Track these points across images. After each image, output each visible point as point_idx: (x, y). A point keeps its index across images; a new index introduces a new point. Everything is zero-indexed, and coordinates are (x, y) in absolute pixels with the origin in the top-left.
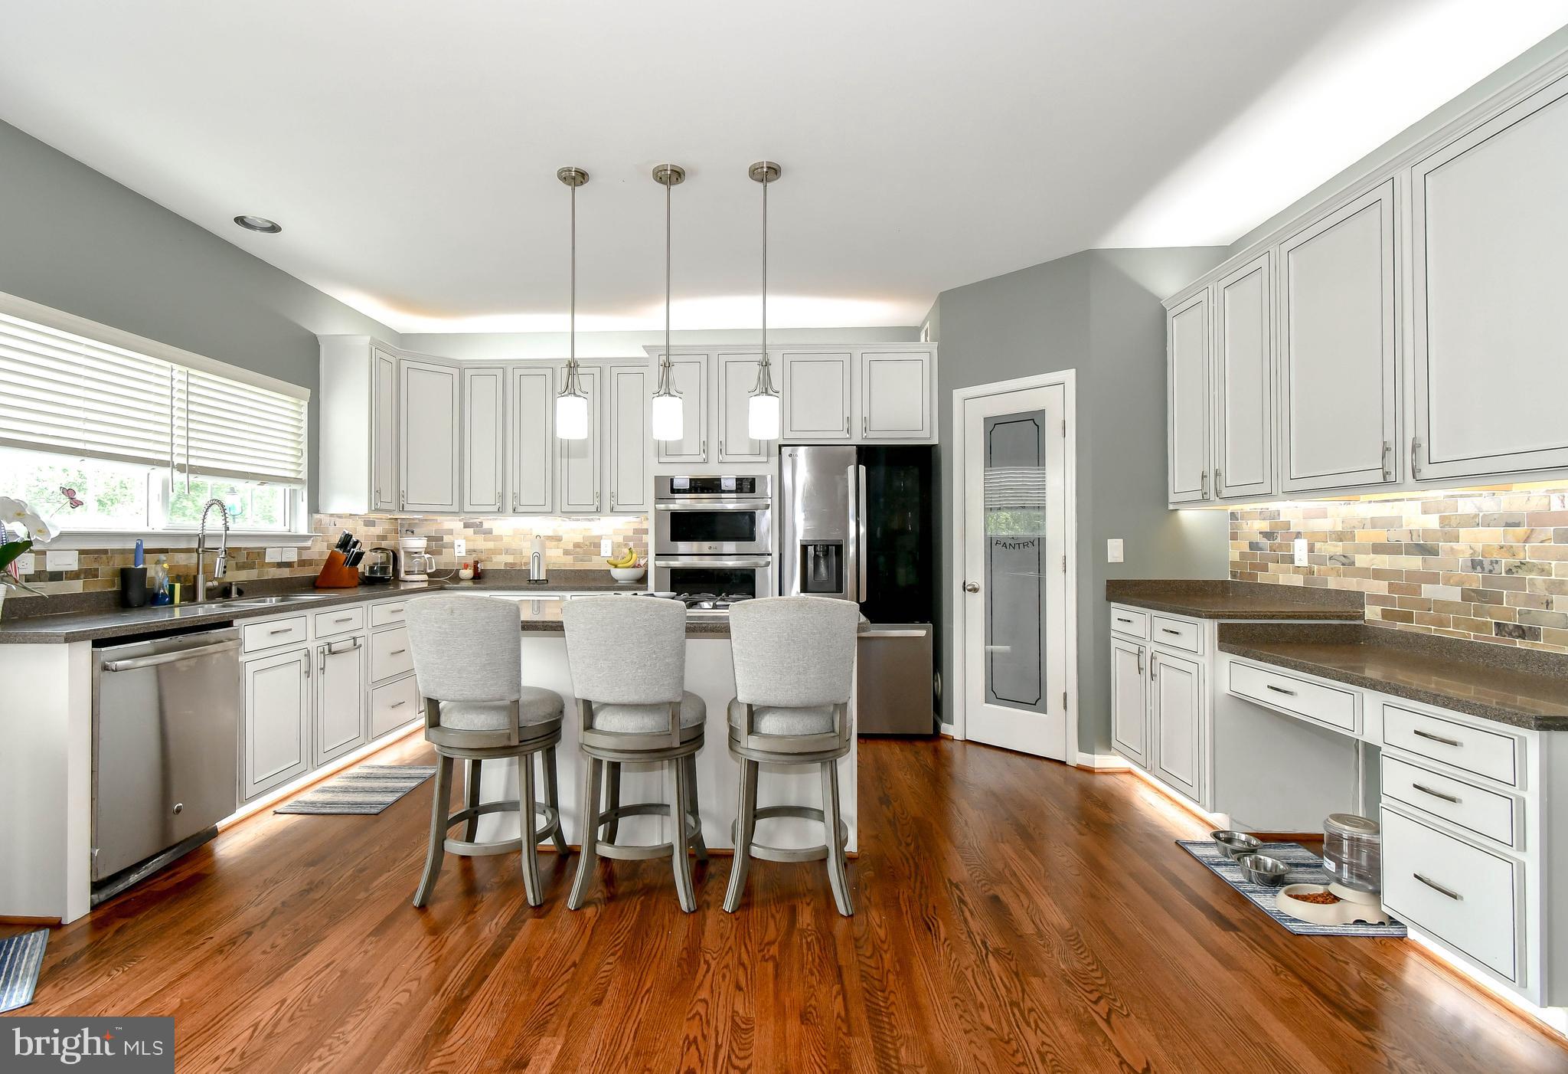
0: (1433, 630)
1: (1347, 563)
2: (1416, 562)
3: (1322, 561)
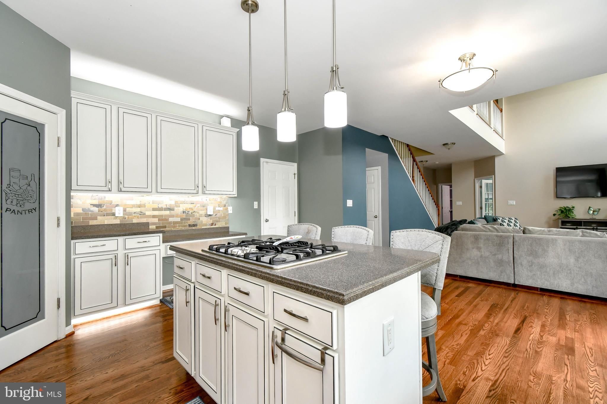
0: (173, 229)
1: (142, 214)
2: (167, 213)
3: (130, 214)
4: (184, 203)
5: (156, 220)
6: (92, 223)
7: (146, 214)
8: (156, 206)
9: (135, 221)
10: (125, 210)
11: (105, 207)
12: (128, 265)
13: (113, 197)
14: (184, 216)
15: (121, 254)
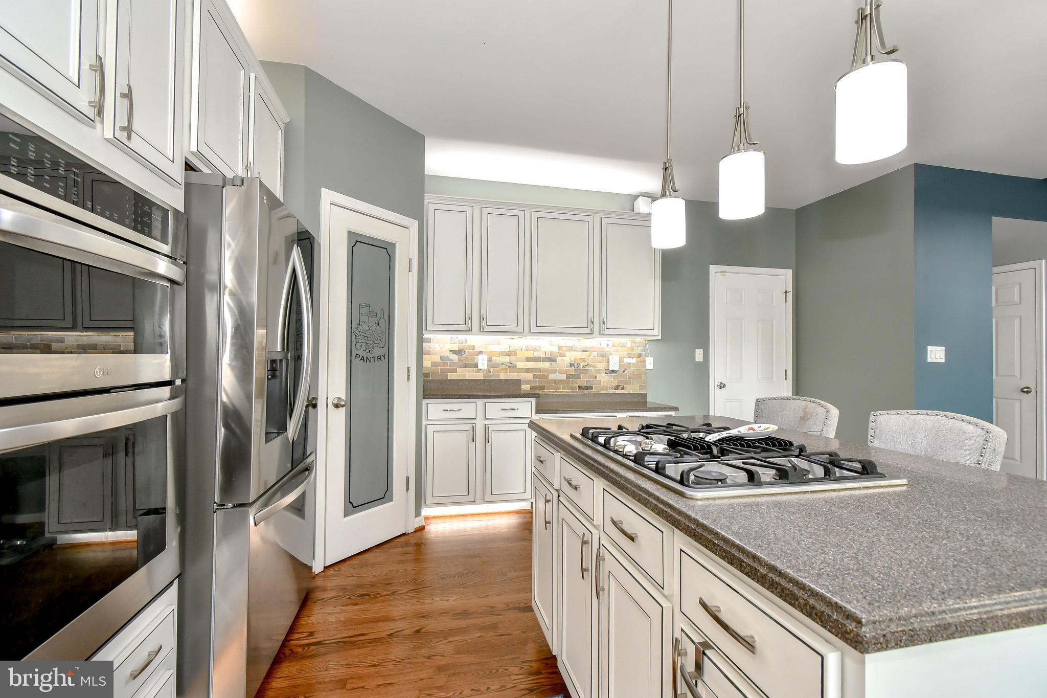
0: (554, 392)
1: (512, 366)
2: (547, 365)
3: (496, 366)
4: (571, 349)
5: (530, 376)
6: (452, 376)
7: (517, 367)
8: (530, 354)
9: (503, 376)
10: (490, 360)
11: (465, 355)
12: (488, 442)
13: (476, 340)
14: (572, 371)
15: (480, 424)
